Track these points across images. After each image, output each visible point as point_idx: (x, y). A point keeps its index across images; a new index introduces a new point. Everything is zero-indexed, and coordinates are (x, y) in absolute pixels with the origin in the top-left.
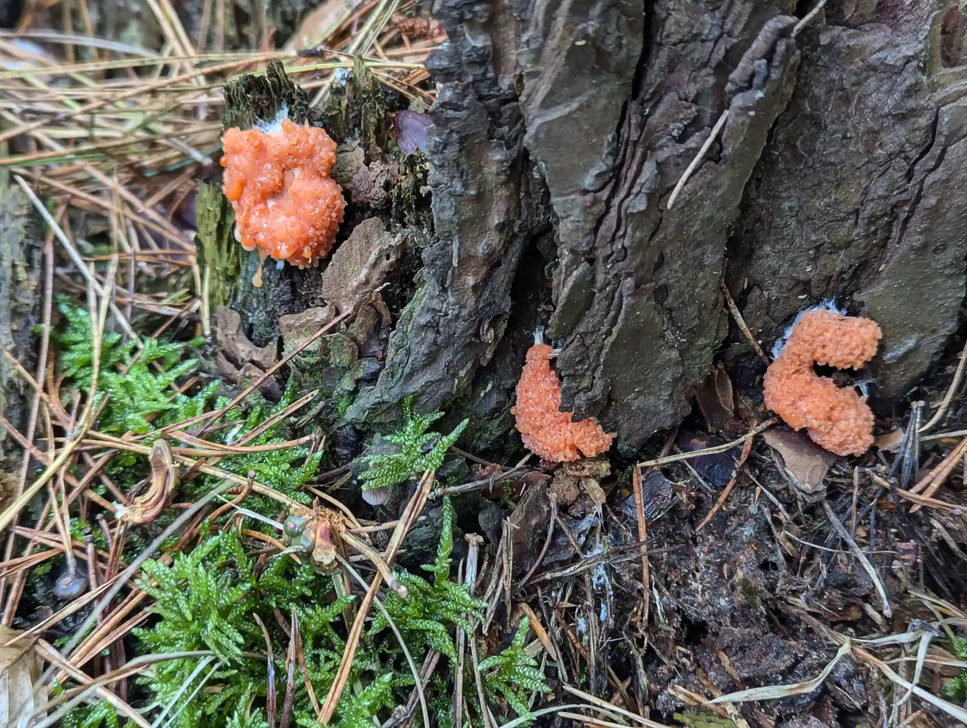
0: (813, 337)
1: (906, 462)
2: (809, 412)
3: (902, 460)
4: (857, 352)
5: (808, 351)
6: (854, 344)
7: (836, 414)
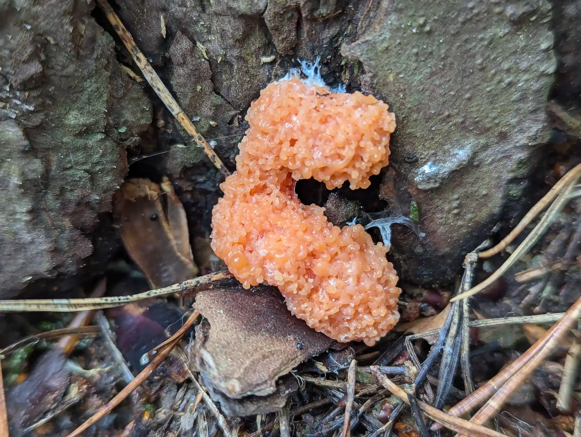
0: (274, 123)
1: (446, 360)
2: (270, 258)
3: (440, 356)
4: (348, 153)
5: (270, 151)
6: (341, 138)
7: (319, 265)
